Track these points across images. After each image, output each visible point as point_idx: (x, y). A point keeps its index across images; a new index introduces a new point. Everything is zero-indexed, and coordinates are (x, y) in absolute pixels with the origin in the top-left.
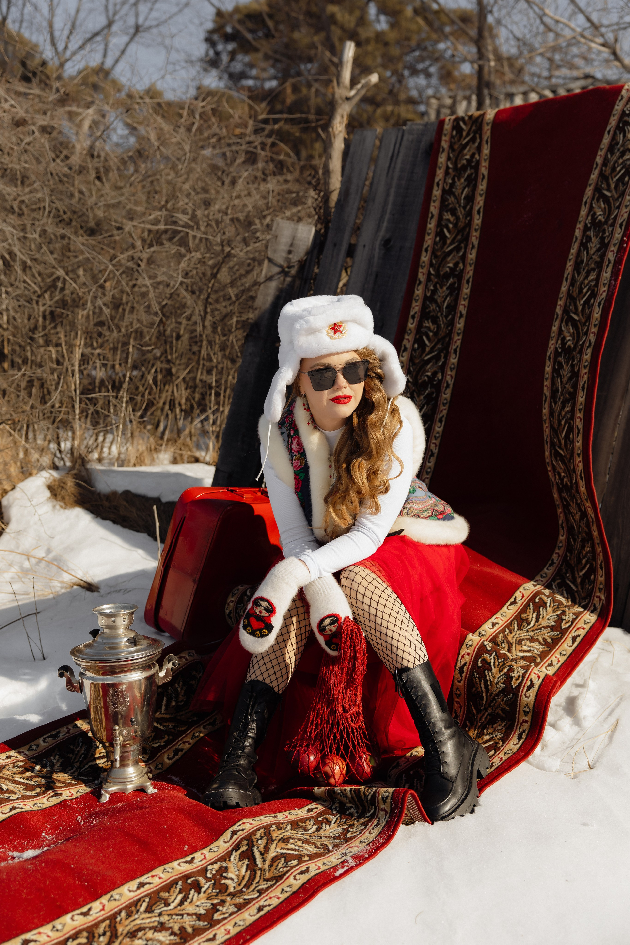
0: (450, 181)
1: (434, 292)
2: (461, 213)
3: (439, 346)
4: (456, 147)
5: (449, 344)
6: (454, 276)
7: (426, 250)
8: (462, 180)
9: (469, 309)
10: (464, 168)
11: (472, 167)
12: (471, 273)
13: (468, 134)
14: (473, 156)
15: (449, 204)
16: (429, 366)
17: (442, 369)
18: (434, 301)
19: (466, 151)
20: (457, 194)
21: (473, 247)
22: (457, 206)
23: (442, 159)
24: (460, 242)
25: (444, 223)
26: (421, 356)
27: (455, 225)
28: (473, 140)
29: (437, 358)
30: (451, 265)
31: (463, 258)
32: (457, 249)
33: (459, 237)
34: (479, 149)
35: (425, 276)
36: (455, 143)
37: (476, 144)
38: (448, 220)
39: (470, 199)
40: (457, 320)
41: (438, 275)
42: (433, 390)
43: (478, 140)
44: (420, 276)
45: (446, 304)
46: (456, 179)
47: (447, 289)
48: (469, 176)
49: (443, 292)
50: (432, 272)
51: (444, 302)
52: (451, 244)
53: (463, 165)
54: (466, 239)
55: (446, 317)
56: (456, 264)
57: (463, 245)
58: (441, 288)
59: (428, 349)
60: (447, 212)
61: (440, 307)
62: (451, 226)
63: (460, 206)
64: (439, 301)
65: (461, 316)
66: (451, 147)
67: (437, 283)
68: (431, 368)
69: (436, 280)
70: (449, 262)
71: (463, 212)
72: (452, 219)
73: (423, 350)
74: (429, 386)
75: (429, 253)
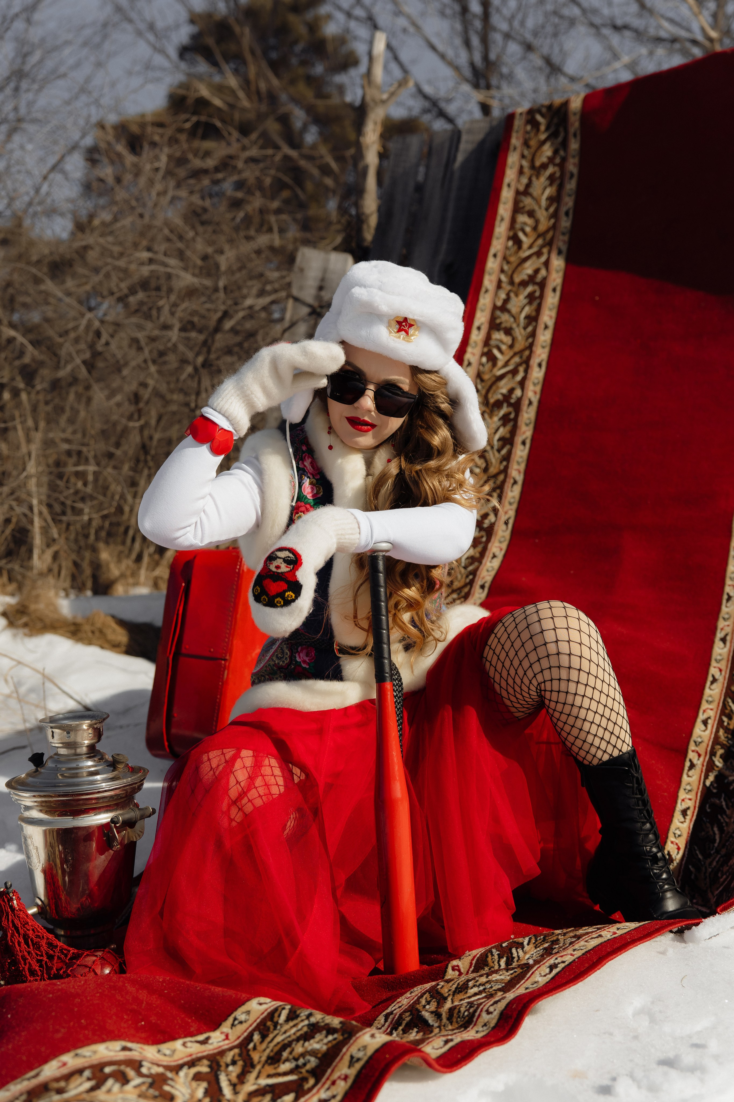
0: (526, 181)
1: (506, 301)
2: (541, 215)
3: (517, 359)
4: (532, 143)
5: (530, 357)
6: (535, 283)
7: (495, 255)
8: (543, 179)
9: (558, 319)
11: (556, 164)
12: (559, 280)
13: (547, 129)
14: (555, 153)
15: (525, 206)
16: (502, 382)
17: (522, 384)
18: (509, 311)
19: (545, 147)
20: (535, 194)
21: (561, 250)
22: (537, 208)
23: (513, 159)
24: (543, 245)
25: (518, 226)
26: (491, 371)
27: (535, 228)
28: (555, 134)
29: (514, 372)
30: (529, 271)
31: (547, 264)
32: (538, 254)
33: (539, 242)
34: (564, 144)
35: (495, 284)
36: (530, 139)
37: (561, 138)
38: (525, 223)
39: (556, 198)
40: (540, 331)
41: (511, 282)
42: (511, 409)
43: (562, 134)
44: (487, 283)
45: (523, 315)
46: (534, 179)
47: (526, 297)
48: (552, 174)
49: (518, 301)
50: (504, 279)
51: (521, 312)
52: (529, 249)
54: (550, 243)
55: (525, 328)
56: (537, 271)
57: (545, 251)
58: (516, 297)
59: (500, 364)
60: (522, 213)
61: (515, 317)
62: (528, 229)
63: (541, 207)
64: (513, 312)
65: (546, 327)
66: (526, 143)
67: (509, 291)
68: (506, 384)
69: (509, 288)
70: (526, 269)
71: (545, 213)
72: (530, 221)
73: (494, 365)
74: (505, 405)
75: (499, 259)
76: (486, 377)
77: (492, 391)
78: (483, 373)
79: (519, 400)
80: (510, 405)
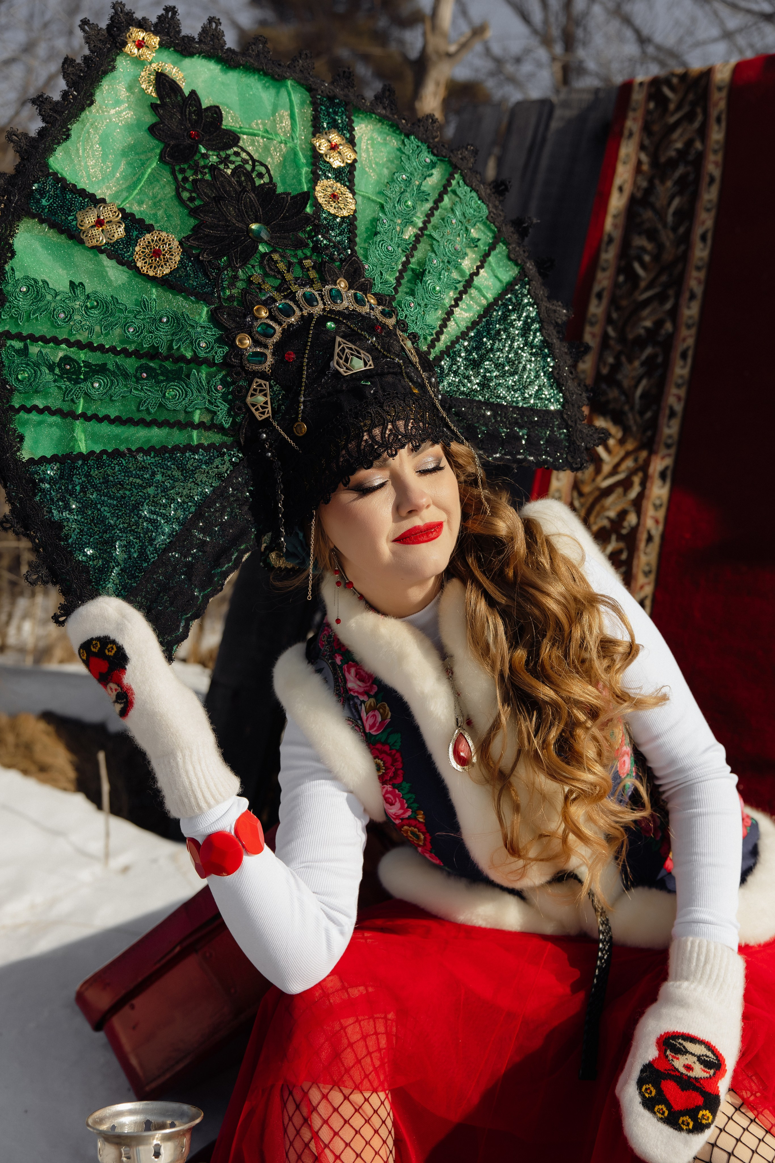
0: (645, 184)
1: (616, 367)
2: (667, 237)
3: (629, 464)
4: (657, 128)
6: (656, 343)
7: (599, 296)
8: (669, 184)
9: (689, 402)
10: (672, 164)
11: (688, 163)
12: (690, 341)
13: (679, 108)
14: (689, 144)
15: (643, 222)
16: (610, 500)
17: (638, 504)
18: (619, 385)
19: (675, 135)
20: (658, 205)
21: (693, 297)
22: (660, 226)
23: (627, 150)
24: (667, 285)
25: (633, 252)
26: (593, 479)
27: (656, 258)
28: (690, 117)
29: (626, 484)
30: (648, 324)
31: (674, 314)
32: (661, 298)
33: (664, 278)
34: (703, 133)
35: (598, 339)
36: (653, 122)
37: (696, 125)
38: (642, 248)
39: (686, 215)
40: (663, 420)
41: (622, 339)
43: (700, 118)
44: (588, 338)
45: (639, 391)
46: (657, 182)
47: (643, 364)
48: (683, 177)
49: (633, 369)
50: (612, 334)
51: (636, 386)
52: (648, 288)
53: (671, 158)
54: (677, 282)
55: (642, 413)
56: (659, 324)
57: (671, 292)
58: (630, 362)
59: (606, 469)
60: (640, 234)
61: (627, 395)
62: (647, 258)
63: (665, 226)
64: (625, 385)
65: (673, 414)
66: (647, 128)
67: (620, 353)
68: (614, 503)
69: (618, 348)
70: (644, 319)
71: (671, 235)
72: (649, 246)
73: (598, 471)
74: (614, 537)
75: (605, 301)
76: (587, 489)
77: (594, 513)
78: (582, 482)
79: (634, 530)
80: (620, 538)
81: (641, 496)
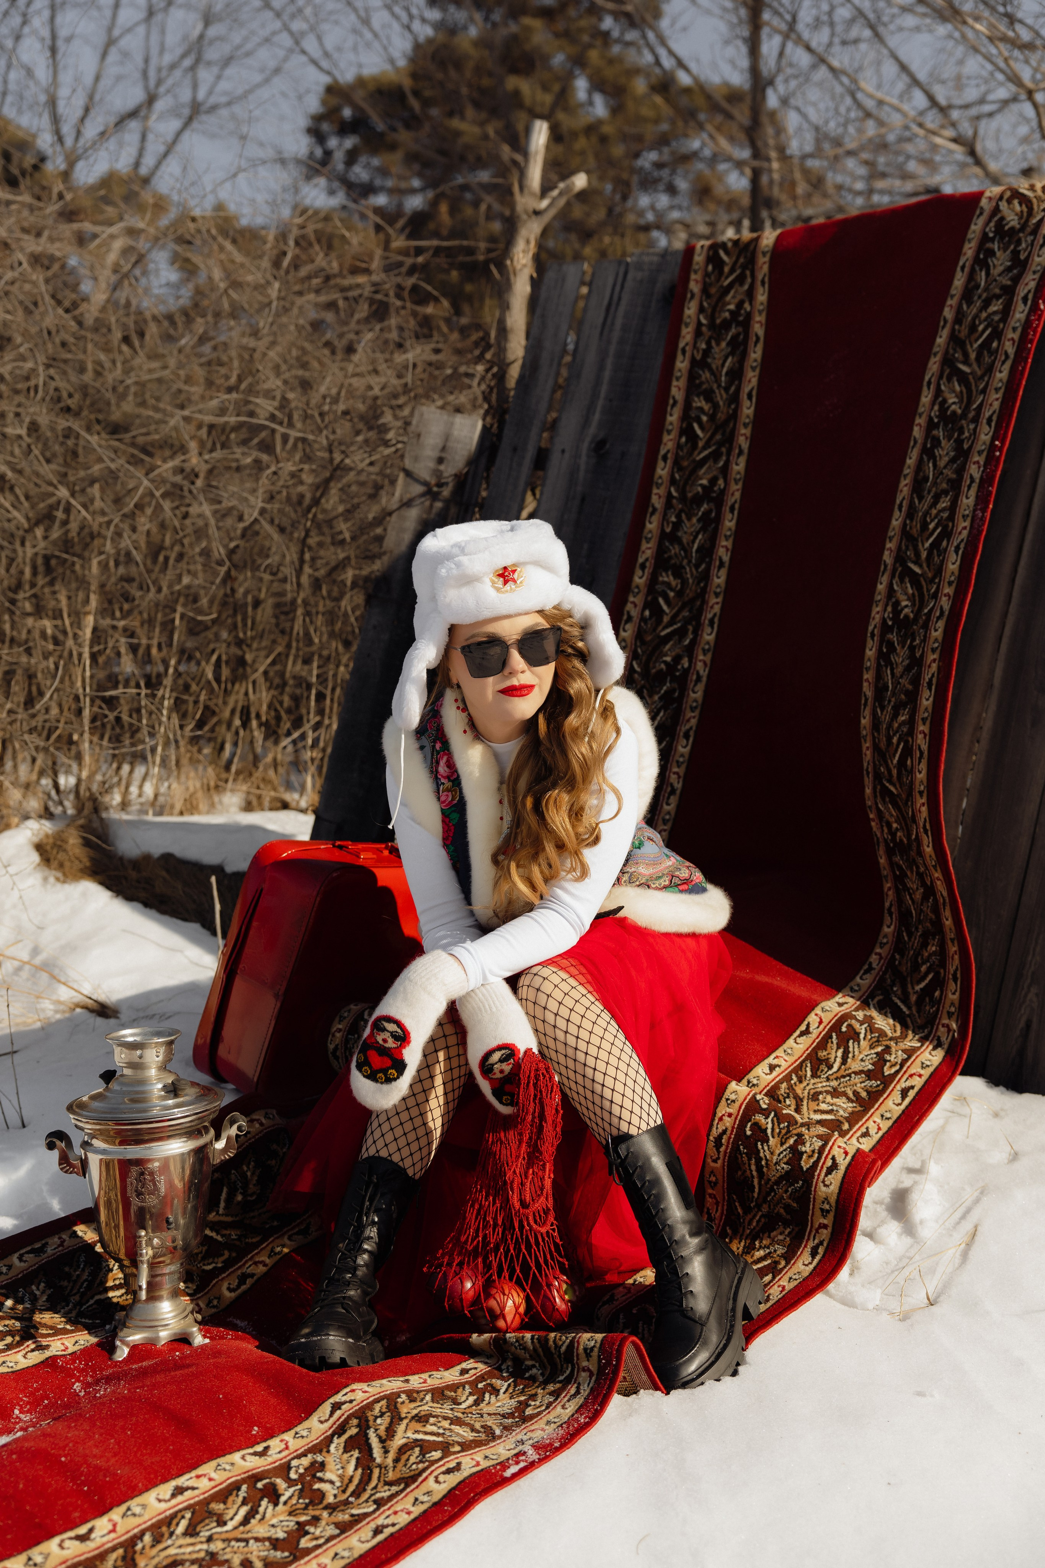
0: (704, 346)
1: (677, 526)
2: (720, 397)
3: (686, 613)
4: (713, 290)
5: (701, 610)
6: (710, 500)
7: (665, 458)
8: (723, 344)
9: (735, 552)
10: (726, 325)
11: (739, 324)
12: (737, 495)
13: (732, 271)
14: (740, 305)
15: (702, 383)
16: (668, 647)
17: (690, 651)
18: (678, 541)
19: (728, 298)
20: (714, 367)
21: (741, 452)
22: (715, 386)
23: (691, 310)
24: (720, 444)
25: (693, 414)
26: (655, 630)
27: (712, 417)
28: (741, 280)
29: (681, 633)
30: (704, 482)
31: (725, 471)
32: (715, 456)
33: (718, 437)
34: (750, 294)
35: (663, 500)
36: (711, 285)
37: (746, 287)
38: (701, 409)
39: (736, 374)
40: (714, 571)
41: (683, 498)
42: (675, 685)
43: (749, 280)
44: (655, 500)
45: (696, 546)
46: (713, 343)
47: (699, 521)
48: (735, 338)
49: (691, 525)
50: (675, 494)
51: (693, 542)
52: (704, 448)
53: (725, 320)
54: (730, 439)
55: (697, 566)
56: (713, 481)
57: (724, 450)
58: (689, 519)
59: (666, 619)
60: (698, 396)
61: (686, 550)
62: (704, 418)
63: (719, 386)
64: (685, 541)
65: (722, 564)
66: (705, 291)
67: (681, 511)
68: (671, 649)
69: (680, 506)
70: (701, 477)
71: (724, 395)
72: (706, 407)
73: (659, 621)
75: (669, 462)
76: (648, 638)
78: (644, 634)
79: (686, 673)
80: (674, 679)
81: (693, 642)
